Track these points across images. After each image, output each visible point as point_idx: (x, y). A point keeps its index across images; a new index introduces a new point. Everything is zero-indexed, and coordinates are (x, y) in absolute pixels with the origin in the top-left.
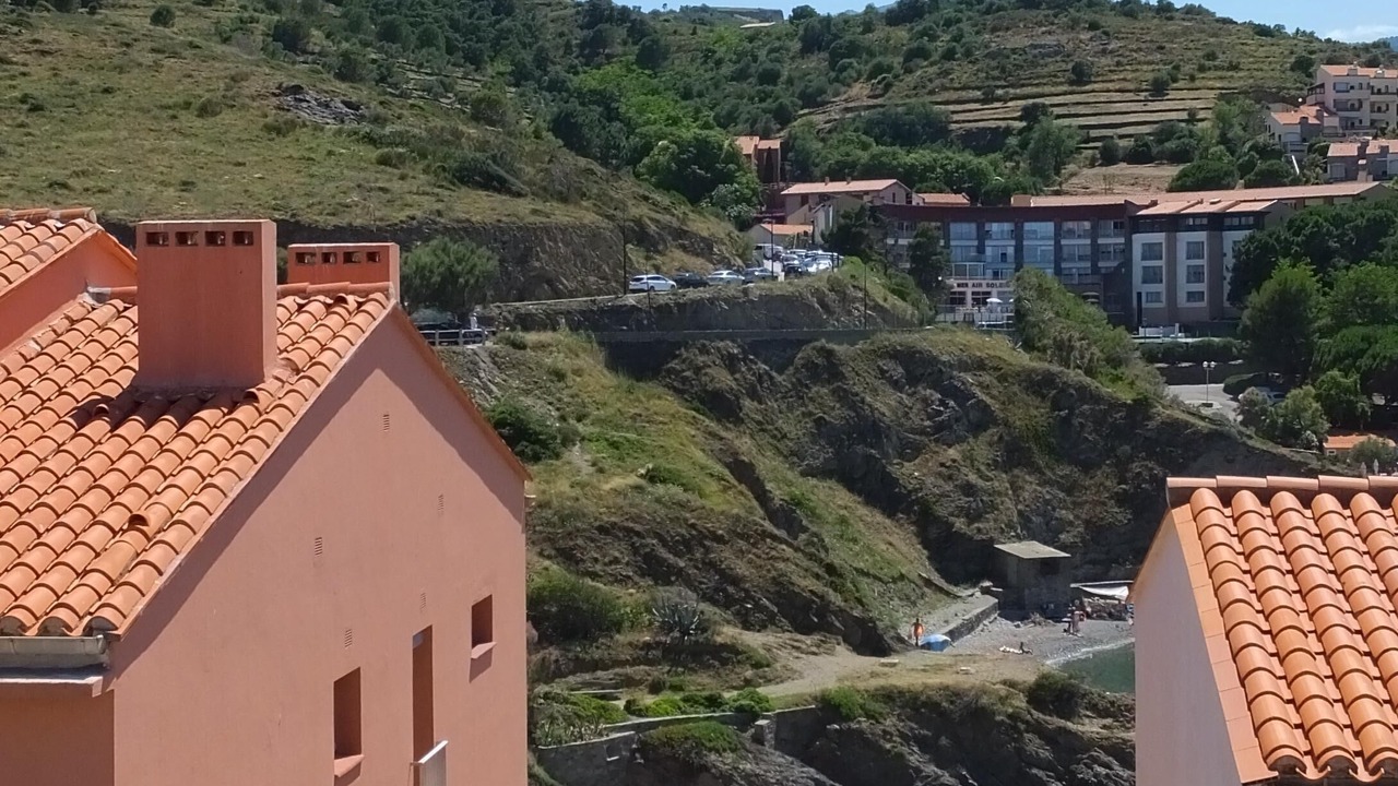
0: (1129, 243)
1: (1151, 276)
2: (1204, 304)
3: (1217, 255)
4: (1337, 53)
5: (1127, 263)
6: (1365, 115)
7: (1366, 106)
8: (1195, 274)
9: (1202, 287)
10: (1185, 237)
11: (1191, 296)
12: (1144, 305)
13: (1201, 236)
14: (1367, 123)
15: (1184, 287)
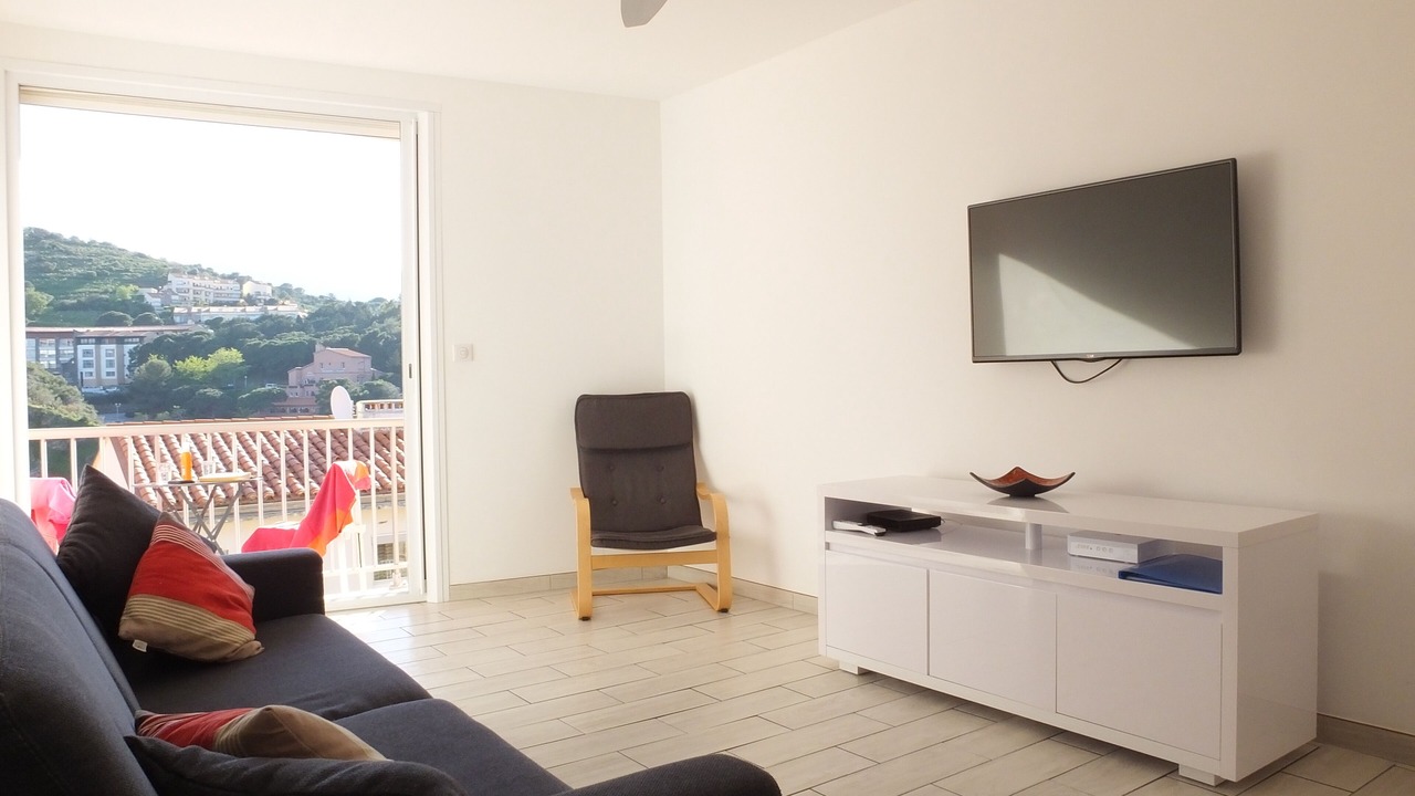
0: (76, 349)
1: (88, 364)
2: (115, 377)
3: (121, 357)
4: (177, 270)
5: (75, 359)
6: (191, 295)
7: (191, 291)
8: (110, 364)
9: (114, 370)
10: (104, 347)
11: (108, 374)
12: (84, 378)
13: (113, 346)
14: (191, 299)
15: (104, 370)
